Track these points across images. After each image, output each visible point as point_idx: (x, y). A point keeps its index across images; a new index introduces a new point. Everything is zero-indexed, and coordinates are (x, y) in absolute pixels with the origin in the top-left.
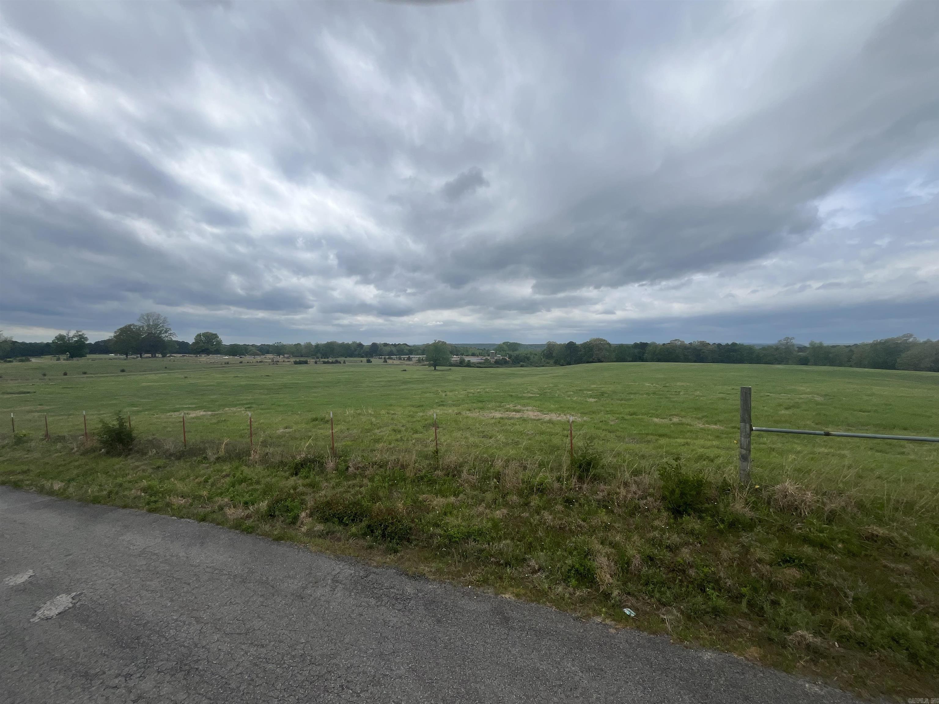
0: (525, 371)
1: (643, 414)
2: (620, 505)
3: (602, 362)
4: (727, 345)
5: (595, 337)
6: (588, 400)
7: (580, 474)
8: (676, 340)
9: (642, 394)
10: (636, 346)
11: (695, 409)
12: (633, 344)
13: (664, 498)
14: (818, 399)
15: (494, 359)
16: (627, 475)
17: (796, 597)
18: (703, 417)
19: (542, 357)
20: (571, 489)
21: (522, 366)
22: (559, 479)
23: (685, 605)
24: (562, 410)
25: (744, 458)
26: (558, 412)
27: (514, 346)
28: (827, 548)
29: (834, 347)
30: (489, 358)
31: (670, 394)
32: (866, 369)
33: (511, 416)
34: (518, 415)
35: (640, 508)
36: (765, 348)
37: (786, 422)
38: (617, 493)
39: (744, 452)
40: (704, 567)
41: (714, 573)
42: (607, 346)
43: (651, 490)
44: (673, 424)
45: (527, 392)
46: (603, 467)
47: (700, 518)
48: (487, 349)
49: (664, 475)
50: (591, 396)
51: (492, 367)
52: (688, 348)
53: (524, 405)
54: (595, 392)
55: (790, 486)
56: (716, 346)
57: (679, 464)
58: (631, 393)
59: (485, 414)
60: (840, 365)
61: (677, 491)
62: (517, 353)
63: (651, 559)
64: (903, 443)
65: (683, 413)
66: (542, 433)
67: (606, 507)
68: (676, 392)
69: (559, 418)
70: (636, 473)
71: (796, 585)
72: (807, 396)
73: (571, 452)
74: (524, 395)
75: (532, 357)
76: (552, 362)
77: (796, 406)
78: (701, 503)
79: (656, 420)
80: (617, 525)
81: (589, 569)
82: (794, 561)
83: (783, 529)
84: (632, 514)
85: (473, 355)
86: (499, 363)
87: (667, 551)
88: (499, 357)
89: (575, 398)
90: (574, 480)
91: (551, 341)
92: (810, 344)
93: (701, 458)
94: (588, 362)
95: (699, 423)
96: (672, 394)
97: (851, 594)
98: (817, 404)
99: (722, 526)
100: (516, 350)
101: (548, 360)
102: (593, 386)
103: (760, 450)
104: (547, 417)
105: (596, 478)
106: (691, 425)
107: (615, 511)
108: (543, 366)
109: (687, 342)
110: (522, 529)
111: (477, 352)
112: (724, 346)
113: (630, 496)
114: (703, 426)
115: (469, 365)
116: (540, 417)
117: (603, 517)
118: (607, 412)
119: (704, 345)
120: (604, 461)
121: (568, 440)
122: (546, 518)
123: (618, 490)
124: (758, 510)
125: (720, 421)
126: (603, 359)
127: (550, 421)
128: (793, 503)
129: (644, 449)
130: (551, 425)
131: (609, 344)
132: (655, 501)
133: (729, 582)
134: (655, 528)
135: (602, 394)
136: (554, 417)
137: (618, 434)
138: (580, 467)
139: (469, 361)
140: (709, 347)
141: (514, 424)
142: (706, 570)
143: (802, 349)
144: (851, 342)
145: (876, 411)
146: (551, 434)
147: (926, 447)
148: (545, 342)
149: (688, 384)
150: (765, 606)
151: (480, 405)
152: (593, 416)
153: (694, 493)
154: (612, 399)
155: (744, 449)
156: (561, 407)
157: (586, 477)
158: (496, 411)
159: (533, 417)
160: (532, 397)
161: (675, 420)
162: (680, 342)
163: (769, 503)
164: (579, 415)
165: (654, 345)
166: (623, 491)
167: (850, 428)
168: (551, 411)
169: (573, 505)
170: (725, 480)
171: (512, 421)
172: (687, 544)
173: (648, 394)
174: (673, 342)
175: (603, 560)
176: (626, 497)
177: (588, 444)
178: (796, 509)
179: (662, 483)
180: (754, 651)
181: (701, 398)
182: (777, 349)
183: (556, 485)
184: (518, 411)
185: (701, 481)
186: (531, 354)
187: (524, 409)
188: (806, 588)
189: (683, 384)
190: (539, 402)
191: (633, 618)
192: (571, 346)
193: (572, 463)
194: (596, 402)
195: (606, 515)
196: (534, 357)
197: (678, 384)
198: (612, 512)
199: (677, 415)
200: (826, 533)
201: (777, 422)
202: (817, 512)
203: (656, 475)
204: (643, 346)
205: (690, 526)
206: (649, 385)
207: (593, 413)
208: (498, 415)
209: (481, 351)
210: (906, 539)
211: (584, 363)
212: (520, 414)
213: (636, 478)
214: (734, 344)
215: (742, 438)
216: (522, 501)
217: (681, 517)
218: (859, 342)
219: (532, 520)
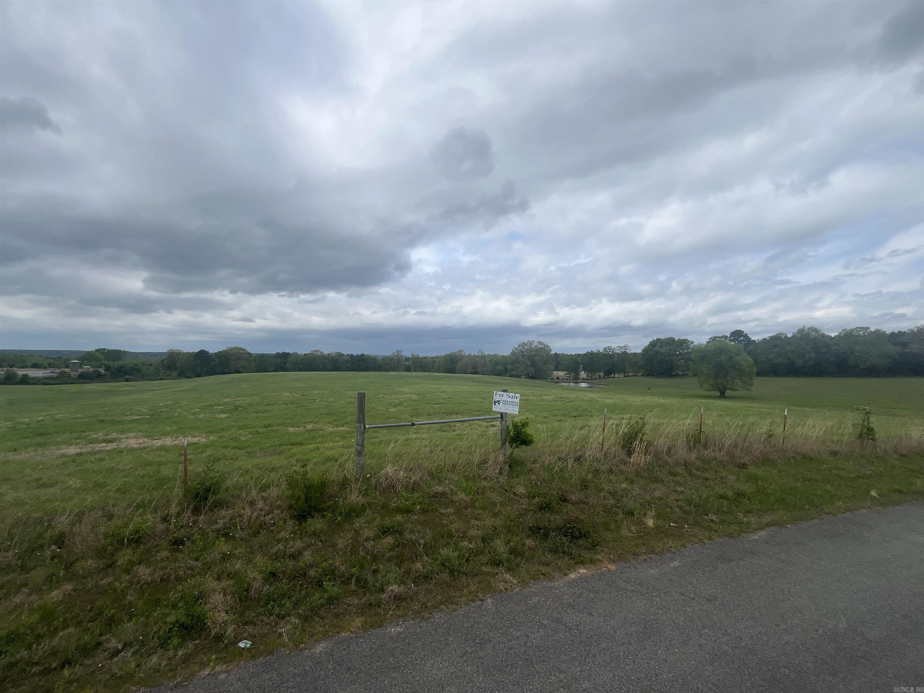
0: (134, 386)
1: (278, 425)
2: (244, 527)
3: (240, 373)
4: (358, 355)
5: (233, 346)
6: (218, 416)
7: (195, 506)
8: (316, 351)
9: (280, 405)
10: (278, 355)
11: (328, 414)
12: (275, 353)
13: (290, 507)
14: (414, 397)
15: (77, 371)
16: (254, 493)
17: (389, 560)
18: (333, 421)
19: (160, 369)
20: (182, 527)
21: (127, 380)
22: (165, 519)
23: (303, 607)
24: (182, 431)
25: (359, 453)
26: (176, 435)
27: (116, 354)
28: (410, 512)
29: (425, 358)
30: (68, 370)
31: (307, 403)
32: (441, 374)
33: (97, 449)
34: (110, 446)
35: (265, 524)
36: (385, 359)
37: (393, 417)
38: (241, 516)
39: (359, 448)
40: (322, 563)
41: (331, 565)
42: (247, 356)
43: (279, 503)
44: (308, 431)
45: (131, 415)
46: (227, 490)
47: (323, 516)
48: (64, 358)
49: (292, 484)
50: (222, 412)
51: (73, 383)
52: (327, 359)
53: (123, 432)
54: (228, 406)
55: (390, 469)
56: (349, 356)
57: (306, 470)
58: (269, 404)
59: (47, 453)
60: (429, 371)
61: (303, 497)
62: (121, 363)
63: (273, 574)
64: (454, 423)
65: (317, 420)
66: (149, 464)
67: (226, 535)
68: (312, 400)
69: (176, 442)
70: (263, 489)
71: (390, 550)
72: (407, 395)
73: (185, 482)
74: (125, 418)
75: (144, 369)
76: (175, 374)
77: (400, 404)
78: (325, 502)
79: (291, 429)
80: (237, 552)
81: (199, 616)
82: (390, 531)
83: (385, 506)
84: (256, 534)
85: (35, 366)
86: (84, 378)
87: (290, 560)
88: (87, 368)
89: (202, 415)
90: (188, 514)
91: (174, 349)
92: (412, 356)
93: (328, 459)
94: (223, 373)
95: (330, 427)
96: (309, 403)
97: (422, 542)
98: (413, 401)
99: (339, 519)
100: (120, 359)
101: (168, 372)
102: (227, 400)
103: (373, 444)
104: (158, 443)
105: (218, 505)
106: (322, 430)
107: (237, 536)
108: (161, 379)
109: (326, 353)
110: (99, 603)
111: (46, 362)
112: (355, 356)
113: (256, 514)
114: (333, 429)
115: (25, 381)
116: (146, 445)
117: (224, 547)
118: (239, 428)
119: (340, 355)
120: (229, 483)
121: (181, 468)
122: (141, 574)
123: (242, 511)
124: (368, 495)
125: (347, 423)
126: (241, 370)
127: (163, 448)
128: (391, 483)
129: (277, 461)
130: (163, 453)
131: (249, 354)
132: (282, 512)
133: (343, 568)
134: (279, 541)
135: (236, 408)
136: (168, 441)
137: (249, 450)
138: (197, 496)
139: (25, 375)
140: (344, 357)
141: (101, 460)
142: (324, 564)
143: (407, 359)
144: (433, 355)
145: (444, 403)
146: (160, 464)
147: (466, 424)
148: (165, 350)
149: (324, 392)
150: (368, 578)
151: (39, 439)
152: (222, 434)
153: (318, 495)
154: (247, 413)
155: (359, 445)
156: (181, 428)
157: (204, 507)
158: (71, 445)
159: (135, 446)
160: (138, 420)
161: (309, 427)
162: (319, 353)
163: (376, 488)
164: (204, 435)
165: (295, 355)
166: (248, 511)
167: (430, 417)
168: (165, 434)
169: (184, 545)
170: (345, 475)
171: (98, 456)
172: (309, 546)
173: (286, 404)
174: (314, 352)
175: (217, 598)
176: (251, 517)
177: (208, 468)
178: (394, 487)
179: (290, 492)
180: (358, 622)
181: (334, 404)
182: (392, 359)
183: (161, 527)
184: (111, 441)
185: (325, 482)
186: (143, 364)
187: (122, 436)
188: (397, 549)
189: (320, 391)
190: (146, 426)
191: (248, 649)
192: (202, 355)
193: (185, 496)
194: (228, 417)
195: (226, 544)
196: (147, 369)
197: (316, 392)
198: (234, 538)
199: (310, 422)
200: (410, 501)
201: (387, 418)
202: (406, 487)
203: (284, 486)
204: (285, 355)
205: (312, 528)
206: (288, 394)
207: (223, 430)
208: (72, 450)
209: (52, 361)
210: (452, 490)
211: (218, 374)
212: (114, 444)
213: (263, 494)
214: (362, 355)
215: (358, 437)
216: (102, 563)
217: (306, 521)
218: (438, 355)
219: (117, 584)
